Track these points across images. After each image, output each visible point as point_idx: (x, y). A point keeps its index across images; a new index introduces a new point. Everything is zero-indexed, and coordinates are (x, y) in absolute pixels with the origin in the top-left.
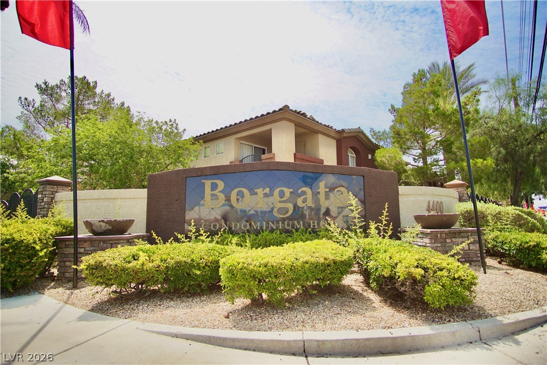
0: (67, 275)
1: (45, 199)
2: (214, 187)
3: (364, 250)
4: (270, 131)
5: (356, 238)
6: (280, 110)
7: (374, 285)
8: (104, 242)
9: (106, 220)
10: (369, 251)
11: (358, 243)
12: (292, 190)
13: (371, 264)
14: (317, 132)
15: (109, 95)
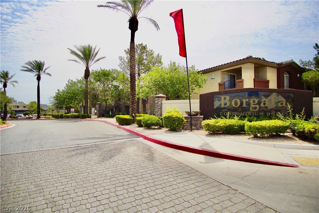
0: (185, 128)
1: (159, 103)
2: (225, 99)
3: (293, 124)
4: (241, 68)
5: (290, 119)
6: (247, 58)
7: (296, 134)
8: (195, 118)
9: (194, 111)
10: (295, 124)
11: (291, 121)
12: (258, 100)
13: (296, 128)
14: (266, 66)
15: (152, 51)
